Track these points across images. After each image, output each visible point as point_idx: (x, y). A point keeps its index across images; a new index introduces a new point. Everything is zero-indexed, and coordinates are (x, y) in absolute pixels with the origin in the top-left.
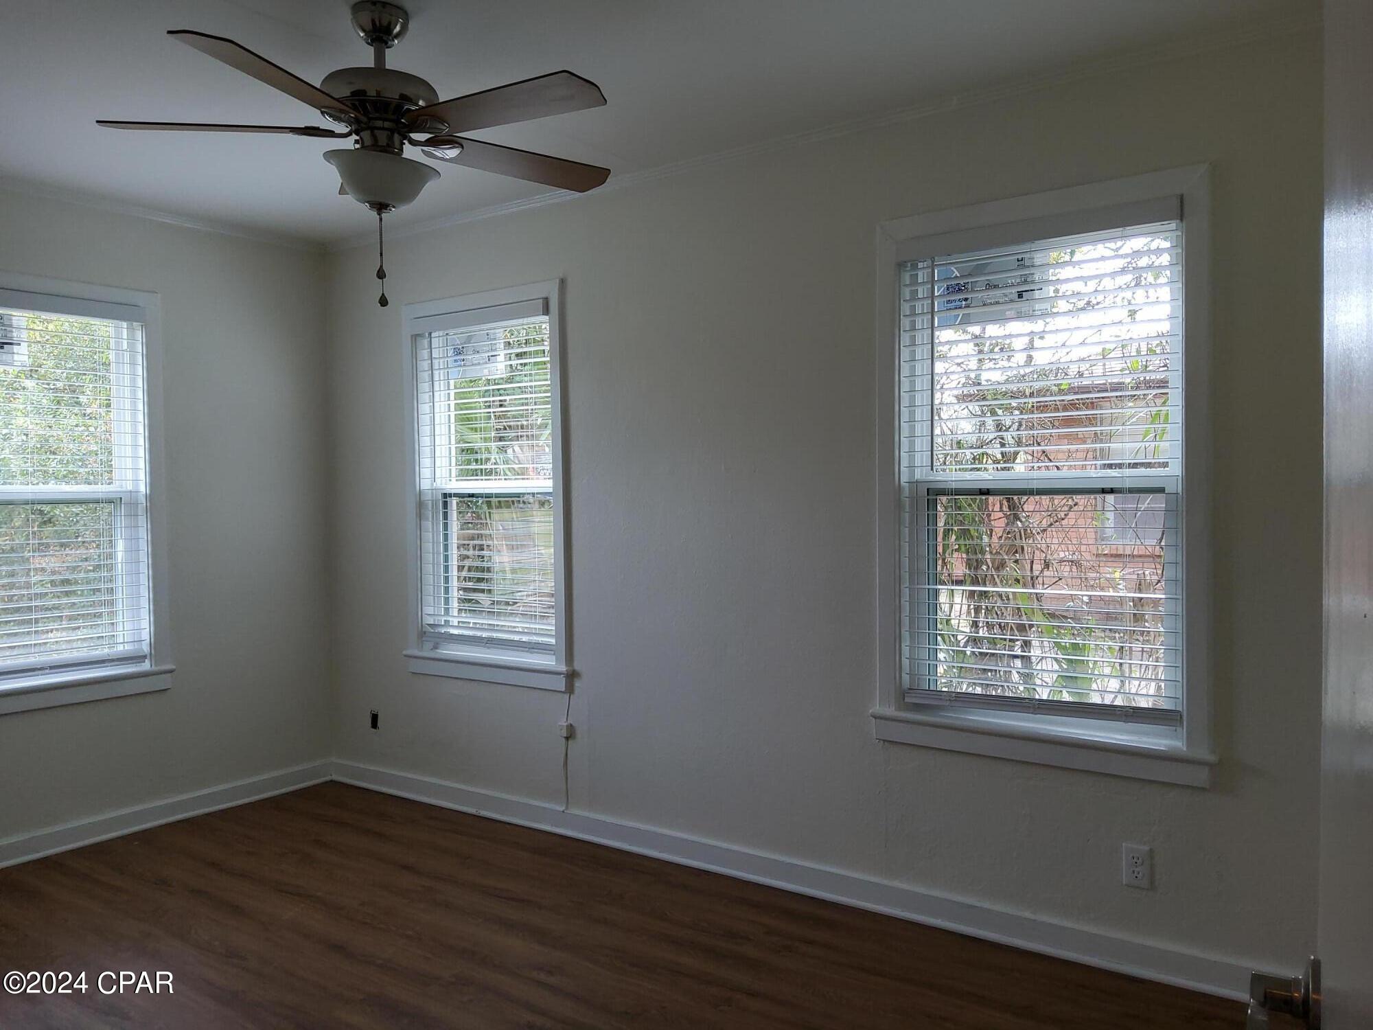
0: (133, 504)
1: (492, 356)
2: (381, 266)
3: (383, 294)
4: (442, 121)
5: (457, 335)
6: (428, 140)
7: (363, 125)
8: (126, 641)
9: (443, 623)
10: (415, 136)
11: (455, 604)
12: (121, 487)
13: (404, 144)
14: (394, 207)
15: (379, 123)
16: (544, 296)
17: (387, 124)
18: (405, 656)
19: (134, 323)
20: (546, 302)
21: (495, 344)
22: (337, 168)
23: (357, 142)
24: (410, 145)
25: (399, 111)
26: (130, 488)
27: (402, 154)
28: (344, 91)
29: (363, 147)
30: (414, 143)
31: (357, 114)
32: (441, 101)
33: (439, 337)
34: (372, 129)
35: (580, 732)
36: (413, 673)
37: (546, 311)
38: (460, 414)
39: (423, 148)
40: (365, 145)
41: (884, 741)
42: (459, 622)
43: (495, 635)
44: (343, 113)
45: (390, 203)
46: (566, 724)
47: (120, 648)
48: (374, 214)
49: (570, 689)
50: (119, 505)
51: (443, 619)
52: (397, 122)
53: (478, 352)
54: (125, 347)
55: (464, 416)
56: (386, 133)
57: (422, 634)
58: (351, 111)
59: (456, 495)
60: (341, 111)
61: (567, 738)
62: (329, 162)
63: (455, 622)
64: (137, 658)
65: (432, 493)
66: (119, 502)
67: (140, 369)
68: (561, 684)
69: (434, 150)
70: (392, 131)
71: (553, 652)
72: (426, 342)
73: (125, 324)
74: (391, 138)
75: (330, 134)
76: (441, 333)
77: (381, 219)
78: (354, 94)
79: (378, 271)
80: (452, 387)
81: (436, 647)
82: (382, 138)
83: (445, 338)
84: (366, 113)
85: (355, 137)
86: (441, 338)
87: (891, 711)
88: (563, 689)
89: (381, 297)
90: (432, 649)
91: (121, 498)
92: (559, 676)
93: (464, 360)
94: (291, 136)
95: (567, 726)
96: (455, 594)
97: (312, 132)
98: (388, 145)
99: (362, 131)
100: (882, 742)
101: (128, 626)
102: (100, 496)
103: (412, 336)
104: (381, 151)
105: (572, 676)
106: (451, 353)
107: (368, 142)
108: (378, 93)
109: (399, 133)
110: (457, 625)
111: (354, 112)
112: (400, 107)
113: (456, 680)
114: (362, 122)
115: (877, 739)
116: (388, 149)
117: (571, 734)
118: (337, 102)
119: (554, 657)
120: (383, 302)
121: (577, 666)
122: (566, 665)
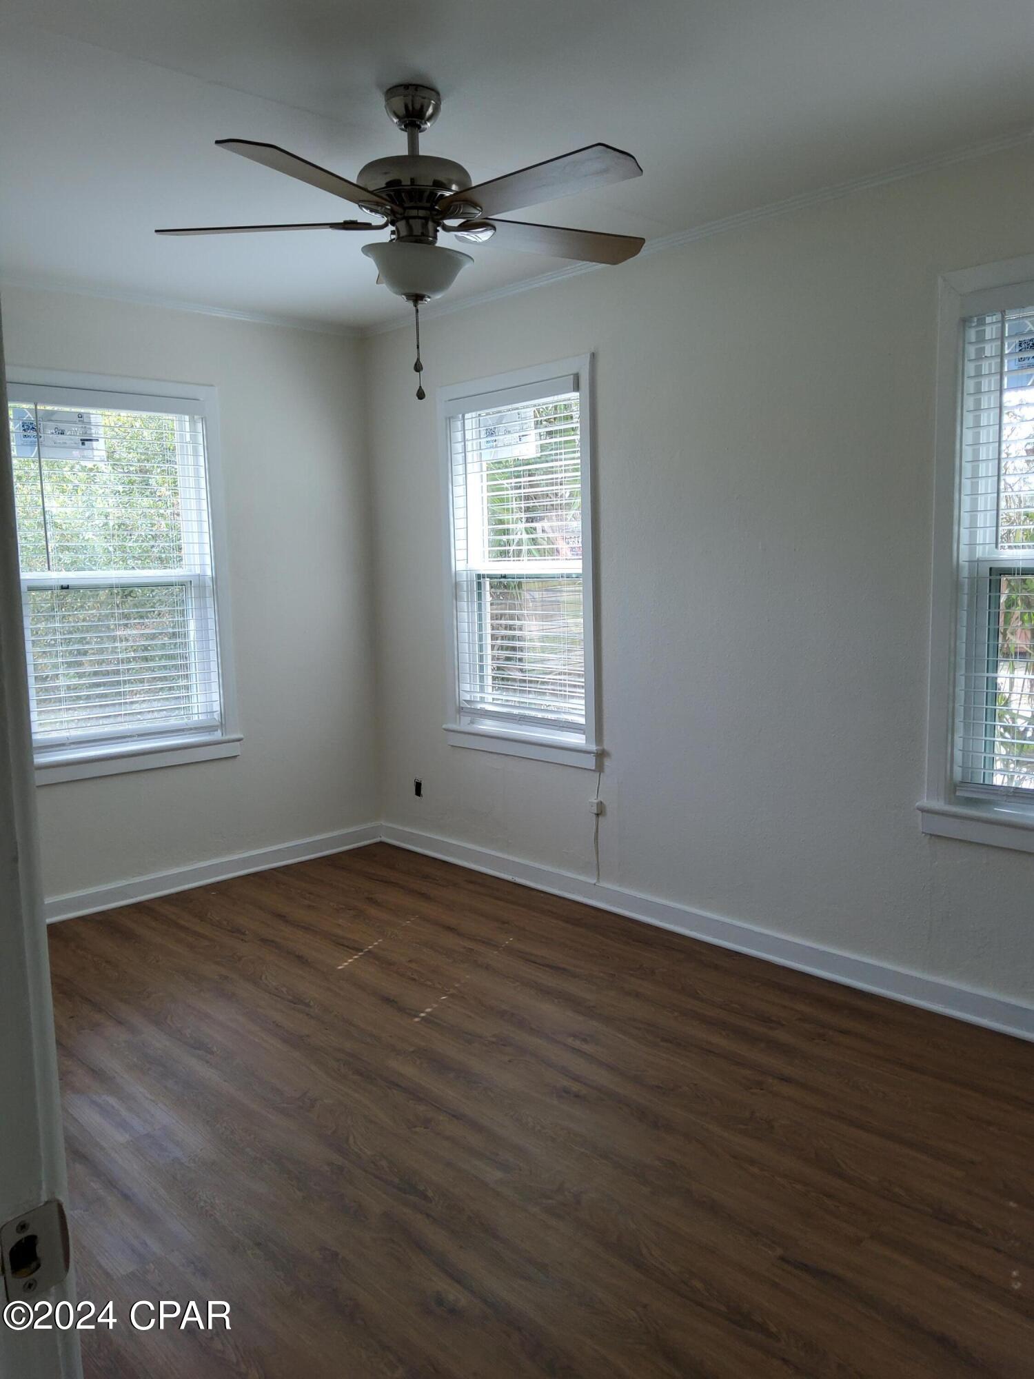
0: (201, 587)
1: (523, 436)
2: (418, 359)
3: (420, 387)
4: (475, 205)
5: (488, 416)
6: (460, 225)
7: (399, 216)
8: (200, 712)
9: (478, 700)
10: (448, 222)
11: (489, 681)
12: (191, 571)
13: (438, 231)
14: (429, 297)
15: (414, 213)
16: (575, 371)
17: (422, 213)
18: (445, 730)
19: (196, 417)
20: (577, 377)
21: (526, 423)
22: (374, 260)
23: (393, 232)
24: (445, 232)
25: (433, 199)
26: (198, 572)
27: (436, 242)
28: (379, 182)
29: (399, 238)
30: (447, 229)
31: (392, 205)
32: (474, 184)
33: (472, 418)
34: (407, 219)
35: (610, 809)
36: (452, 746)
37: (577, 388)
38: (493, 496)
39: (456, 233)
40: (401, 235)
41: (931, 835)
42: (493, 699)
43: (527, 712)
44: (379, 206)
45: (425, 293)
46: (596, 801)
47: (196, 718)
48: (410, 304)
49: (600, 768)
50: (189, 589)
51: (479, 695)
52: (432, 209)
53: (509, 432)
54: (188, 439)
55: (496, 497)
56: (419, 222)
57: (460, 710)
58: (387, 203)
59: (490, 577)
60: (377, 204)
61: (598, 815)
62: (367, 255)
63: (489, 698)
64: (209, 729)
65: (467, 575)
66: (189, 585)
67: (201, 460)
68: (590, 762)
69: (467, 235)
70: (426, 219)
71: (582, 732)
72: (459, 424)
73: (187, 418)
74: (425, 226)
75: (367, 226)
76: (474, 414)
77: (417, 311)
78: (389, 184)
79: (416, 364)
80: (485, 468)
81: (472, 722)
82: (417, 226)
83: (478, 419)
84: (401, 205)
85: (391, 228)
86: (474, 420)
87: (939, 804)
88: (594, 768)
89: (419, 390)
90: (469, 724)
91: (191, 582)
92: (588, 755)
93: (495, 441)
94: (329, 231)
95: (598, 804)
96: (489, 672)
97: (349, 226)
98: (423, 234)
99: (397, 221)
100: (928, 837)
101: (201, 699)
102: (173, 580)
103: (446, 419)
104: (416, 242)
105: (601, 755)
106: (483, 434)
107: (404, 233)
108: (412, 180)
109: (434, 221)
110: (491, 701)
111: (389, 204)
112: (433, 194)
113: (491, 755)
114: (398, 213)
115: (923, 833)
116: (423, 238)
117: (600, 812)
118: (372, 196)
119: (584, 737)
120: (421, 395)
121: (607, 746)
122: (597, 745)
